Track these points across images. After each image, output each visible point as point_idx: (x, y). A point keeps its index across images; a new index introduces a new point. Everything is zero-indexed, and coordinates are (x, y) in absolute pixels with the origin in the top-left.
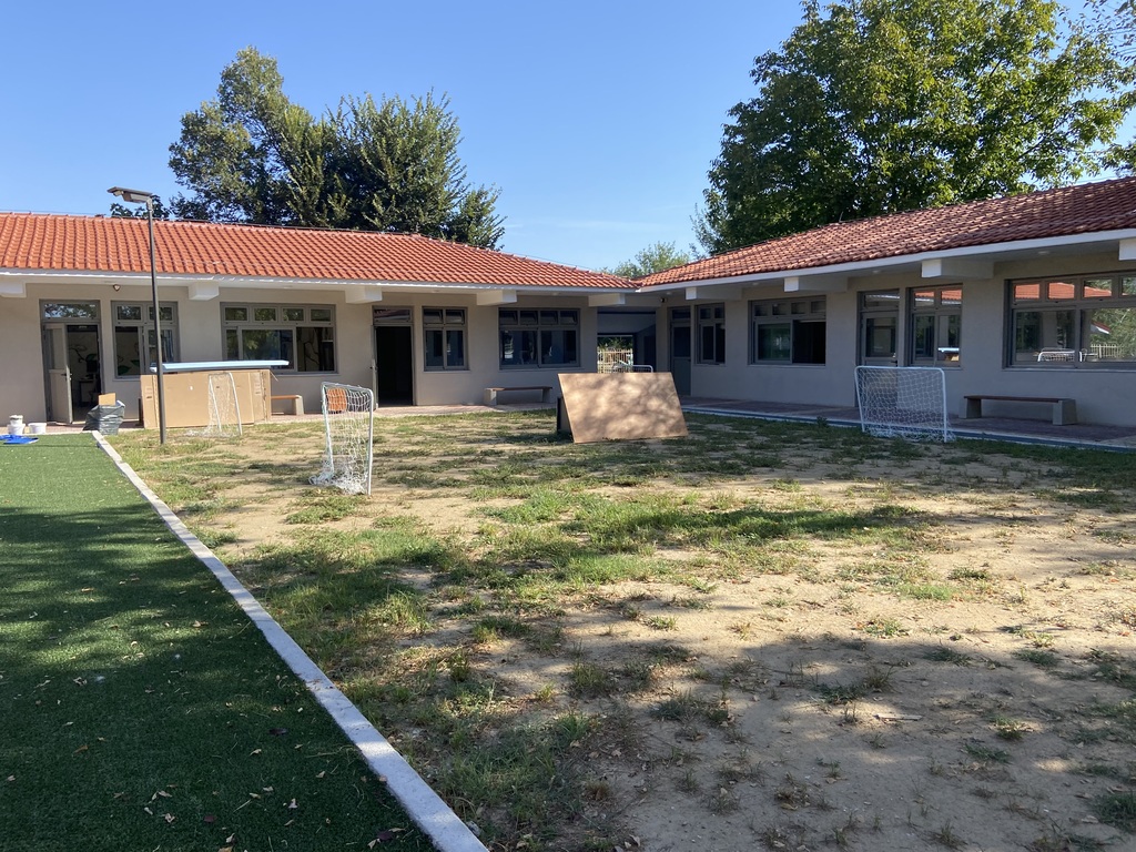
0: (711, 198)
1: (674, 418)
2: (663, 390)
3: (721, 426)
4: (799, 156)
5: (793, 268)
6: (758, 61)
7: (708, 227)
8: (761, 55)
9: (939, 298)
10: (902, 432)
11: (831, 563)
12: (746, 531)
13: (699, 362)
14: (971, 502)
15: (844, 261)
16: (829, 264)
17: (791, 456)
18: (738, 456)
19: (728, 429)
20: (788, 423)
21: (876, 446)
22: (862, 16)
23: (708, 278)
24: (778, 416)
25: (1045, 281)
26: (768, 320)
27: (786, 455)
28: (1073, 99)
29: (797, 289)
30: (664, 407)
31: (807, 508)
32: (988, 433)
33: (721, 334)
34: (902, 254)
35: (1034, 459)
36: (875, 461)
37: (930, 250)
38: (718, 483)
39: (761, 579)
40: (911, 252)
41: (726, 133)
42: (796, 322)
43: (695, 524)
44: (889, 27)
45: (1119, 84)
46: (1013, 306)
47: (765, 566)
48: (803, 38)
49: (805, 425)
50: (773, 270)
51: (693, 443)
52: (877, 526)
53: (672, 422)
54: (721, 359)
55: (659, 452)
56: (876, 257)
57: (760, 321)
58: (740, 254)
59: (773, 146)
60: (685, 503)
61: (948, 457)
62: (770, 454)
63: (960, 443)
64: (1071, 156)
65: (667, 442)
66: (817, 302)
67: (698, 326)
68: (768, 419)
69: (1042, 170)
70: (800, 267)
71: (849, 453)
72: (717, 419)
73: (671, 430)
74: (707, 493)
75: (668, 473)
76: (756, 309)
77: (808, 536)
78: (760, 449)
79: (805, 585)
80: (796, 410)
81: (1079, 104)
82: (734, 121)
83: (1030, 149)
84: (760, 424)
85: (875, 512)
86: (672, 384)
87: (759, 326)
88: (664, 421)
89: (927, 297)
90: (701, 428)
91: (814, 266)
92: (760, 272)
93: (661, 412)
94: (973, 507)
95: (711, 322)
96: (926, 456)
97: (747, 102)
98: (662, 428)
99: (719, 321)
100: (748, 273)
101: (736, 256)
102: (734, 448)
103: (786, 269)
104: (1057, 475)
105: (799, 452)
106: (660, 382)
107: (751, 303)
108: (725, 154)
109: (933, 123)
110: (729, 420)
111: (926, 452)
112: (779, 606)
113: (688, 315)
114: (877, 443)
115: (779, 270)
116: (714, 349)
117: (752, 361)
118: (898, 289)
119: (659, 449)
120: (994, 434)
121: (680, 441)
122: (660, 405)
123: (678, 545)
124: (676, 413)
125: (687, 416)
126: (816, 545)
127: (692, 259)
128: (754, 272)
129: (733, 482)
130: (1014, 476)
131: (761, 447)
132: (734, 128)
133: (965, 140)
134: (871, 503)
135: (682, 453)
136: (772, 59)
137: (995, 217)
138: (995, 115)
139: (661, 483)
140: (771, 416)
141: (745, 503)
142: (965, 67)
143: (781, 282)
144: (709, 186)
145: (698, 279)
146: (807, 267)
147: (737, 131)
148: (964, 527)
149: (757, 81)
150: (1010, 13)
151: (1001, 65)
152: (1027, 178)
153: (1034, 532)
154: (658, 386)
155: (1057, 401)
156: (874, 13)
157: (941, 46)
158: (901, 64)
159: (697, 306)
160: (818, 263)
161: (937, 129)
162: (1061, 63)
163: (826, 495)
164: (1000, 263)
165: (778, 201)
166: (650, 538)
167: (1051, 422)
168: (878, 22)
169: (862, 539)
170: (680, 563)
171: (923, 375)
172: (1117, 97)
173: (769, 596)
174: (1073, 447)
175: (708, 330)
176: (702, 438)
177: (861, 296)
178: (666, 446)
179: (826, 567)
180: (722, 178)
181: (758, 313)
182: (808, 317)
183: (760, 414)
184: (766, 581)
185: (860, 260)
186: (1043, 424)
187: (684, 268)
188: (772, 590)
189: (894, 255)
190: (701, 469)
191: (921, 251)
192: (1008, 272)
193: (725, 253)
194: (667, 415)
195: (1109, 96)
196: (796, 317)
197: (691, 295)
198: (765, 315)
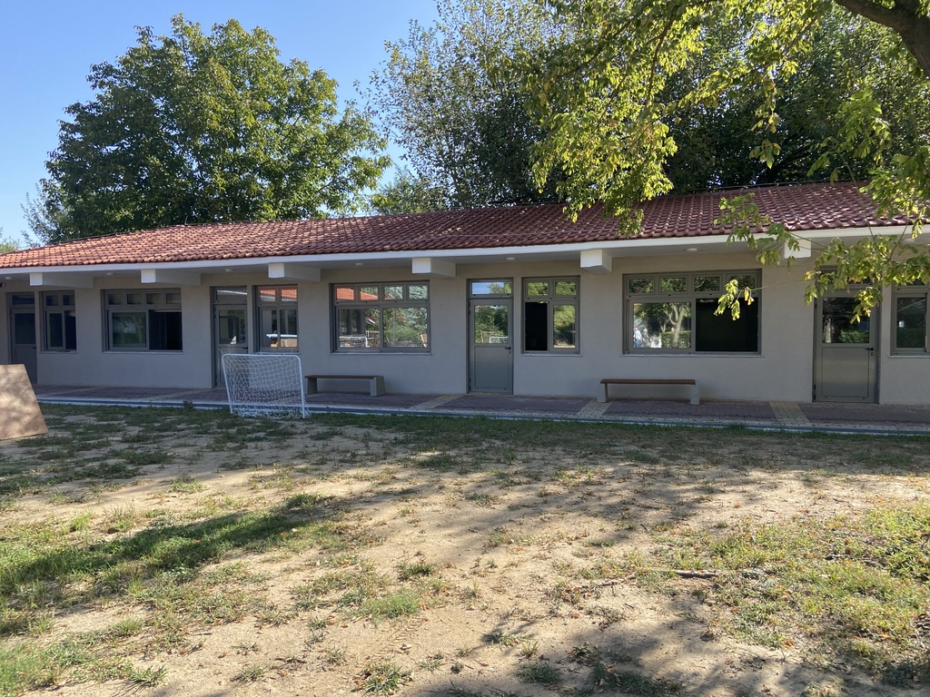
0: (47, 187)
1: (29, 414)
2: (15, 384)
3: (82, 417)
4: (139, 162)
5: (150, 261)
6: (95, 68)
7: (41, 217)
8: (98, 64)
9: (279, 296)
10: (266, 411)
11: (281, 587)
12: (167, 564)
13: (47, 349)
14: (359, 478)
15: (200, 259)
16: (185, 260)
17: (173, 447)
18: (116, 454)
19: (92, 420)
20: (156, 409)
21: (250, 427)
22: (191, 53)
23: (57, 265)
24: (144, 402)
25: (356, 286)
26: (123, 308)
27: (169, 445)
28: (352, 155)
29: (154, 281)
30: (17, 403)
31: (221, 513)
32: (331, 407)
33: (71, 322)
34: (252, 256)
35: (377, 429)
36: (259, 444)
37: (276, 255)
38: (106, 493)
39: (214, 637)
40: (260, 256)
41: (63, 128)
42: (151, 312)
43: (99, 564)
44: (215, 66)
45: (379, 149)
46: (335, 304)
47: (214, 615)
48: (138, 58)
49: (172, 409)
50: (129, 262)
51: (58, 442)
52: (303, 524)
53: (27, 419)
54: (72, 345)
55: (17, 458)
56: (230, 258)
57: (113, 309)
58: (88, 244)
59: (114, 148)
60: (73, 529)
61: (313, 432)
62: (151, 448)
63: (315, 418)
64: (351, 196)
65: (24, 443)
66: (172, 294)
67: (44, 313)
68: (132, 405)
69: (333, 203)
70: (157, 261)
71: (230, 438)
72: (76, 410)
73: (27, 428)
74: (98, 511)
75: (36, 486)
76: (109, 298)
77: (239, 551)
78: (138, 441)
79: (268, 630)
80: (157, 395)
81: (355, 159)
82: (71, 119)
83: (323, 187)
84: (127, 411)
85: (290, 506)
86: (26, 377)
87: (113, 314)
88: (17, 419)
89: (270, 295)
90: (60, 421)
91: (171, 261)
92: (115, 262)
93: (14, 409)
94: (365, 485)
95: (60, 309)
96: (295, 434)
97: (85, 104)
98: (16, 426)
99: (68, 308)
100: (102, 263)
101: (84, 245)
102: (107, 444)
103: (143, 262)
104: (401, 442)
105: (182, 441)
106: (10, 376)
107: (103, 292)
108: (63, 148)
109: (255, 154)
110: (89, 410)
111: (293, 430)
112: (253, 679)
113: (32, 301)
114: (248, 424)
115: (136, 262)
116: (64, 334)
117: (107, 347)
118: (246, 286)
119: (17, 454)
120: (335, 407)
121: (40, 442)
122: (11, 402)
123: (83, 603)
124: (32, 409)
125: (44, 408)
126: (253, 563)
127: (23, 246)
128: (109, 262)
129: (124, 489)
130: (375, 447)
131: (138, 439)
132: (71, 126)
133: (280, 172)
134: (277, 494)
135: (47, 457)
136: (109, 70)
137: (318, 234)
138: (301, 156)
139: (31, 503)
140: (134, 402)
141: (148, 516)
142: (276, 115)
143: (137, 274)
144: (48, 176)
145: (44, 265)
146: (164, 261)
147: (74, 129)
148: (371, 508)
149: (94, 87)
150: (305, 80)
151: (301, 119)
152: (323, 208)
153: (426, 504)
154: (8, 380)
155: (372, 377)
156: (202, 52)
157: (257, 94)
158: (228, 100)
159: (41, 293)
160: (176, 258)
161: (259, 159)
162: (343, 126)
163: (231, 491)
164: (326, 270)
165: (120, 200)
166: (41, 601)
167: (369, 394)
168: (207, 61)
169: (294, 543)
170: (98, 637)
171: (282, 362)
172: (378, 158)
173: (234, 665)
174: (394, 414)
175: (56, 318)
176: (66, 434)
177: (213, 290)
178: (25, 449)
179: (278, 595)
180: (61, 170)
181: (111, 303)
182: (162, 307)
183: (123, 401)
184: (223, 637)
185: (214, 259)
186: (363, 396)
187: (25, 254)
188: (234, 652)
189: (245, 257)
190: (79, 476)
191: (268, 255)
192: (332, 277)
193: (71, 242)
194: (20, 412)
195: (373, 157)
196: (152, 307)
197: (36, 281)
198: (119, 304)
